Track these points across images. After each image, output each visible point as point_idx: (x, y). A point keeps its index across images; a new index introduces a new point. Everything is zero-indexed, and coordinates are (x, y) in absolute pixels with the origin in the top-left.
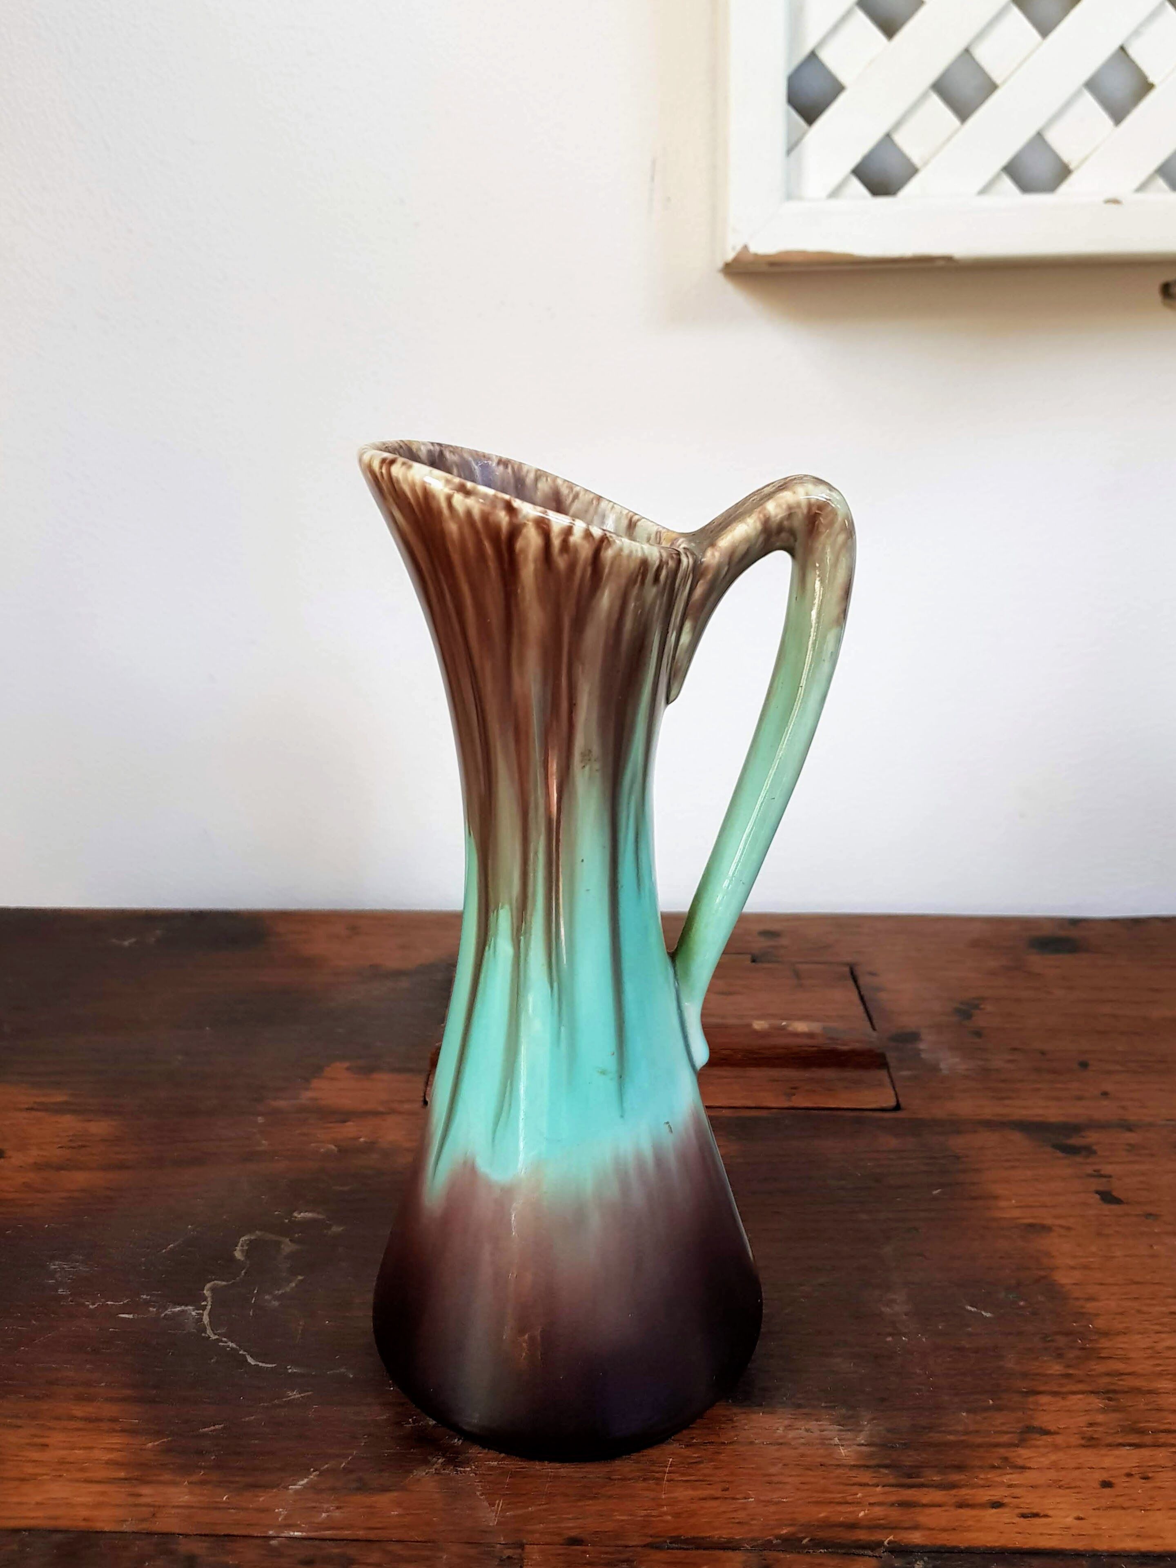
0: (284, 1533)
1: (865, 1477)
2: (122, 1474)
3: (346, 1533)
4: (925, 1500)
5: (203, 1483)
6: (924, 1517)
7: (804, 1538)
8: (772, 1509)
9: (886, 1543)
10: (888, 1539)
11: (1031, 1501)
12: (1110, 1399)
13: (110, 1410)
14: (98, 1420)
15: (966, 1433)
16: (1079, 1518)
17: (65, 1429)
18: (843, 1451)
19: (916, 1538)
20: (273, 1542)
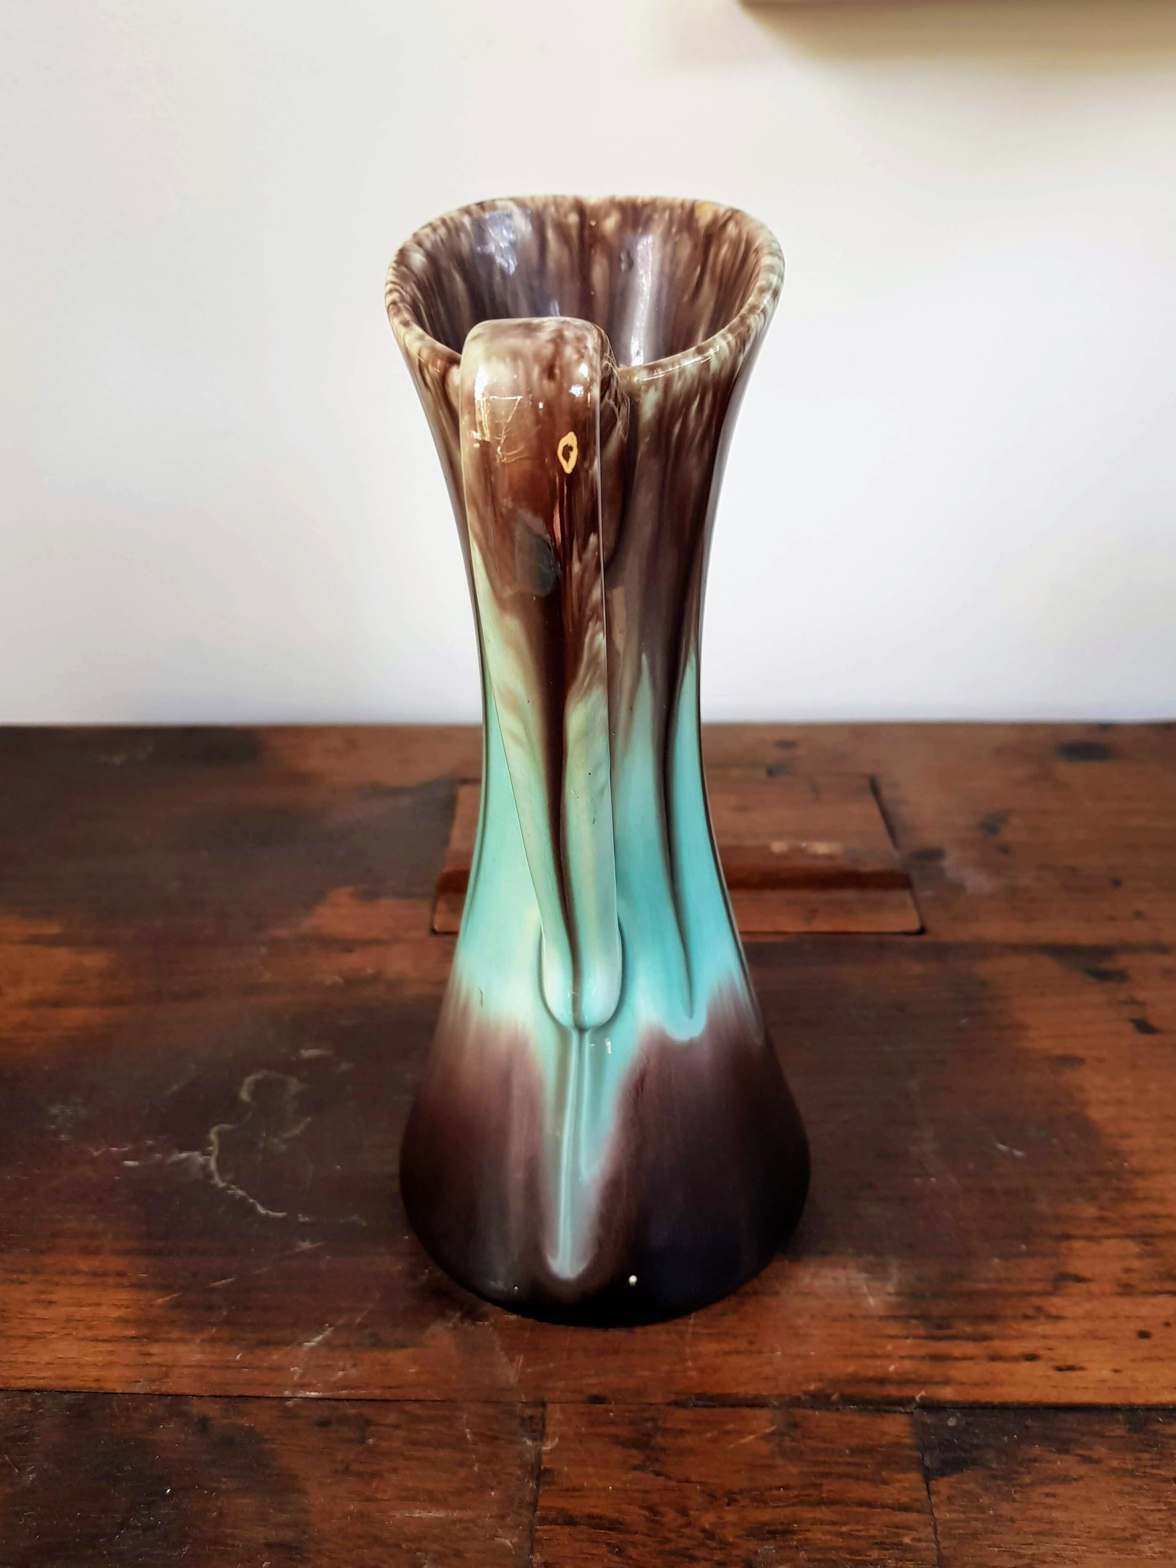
0: (300, 1393)
1: (894, 1329)
2: (133, 1333)
3: (362, 1393)
4: (957, 1352)
5: (212, 1340)
6: (957, 1371)
7: (833, 1394)
8: (799, 1363)
9: (917, 1398)
10: (920, 1395)
11: (1066, 1353)
12: (1146, 1244)
13: (116, 1263)
14: (105, 1274)
15: (999, 1281)
16: (1116, 1371)
17: (71, 1285)
18: (872, 1301)
19: (947, 1393)
20: (289, 1403)
